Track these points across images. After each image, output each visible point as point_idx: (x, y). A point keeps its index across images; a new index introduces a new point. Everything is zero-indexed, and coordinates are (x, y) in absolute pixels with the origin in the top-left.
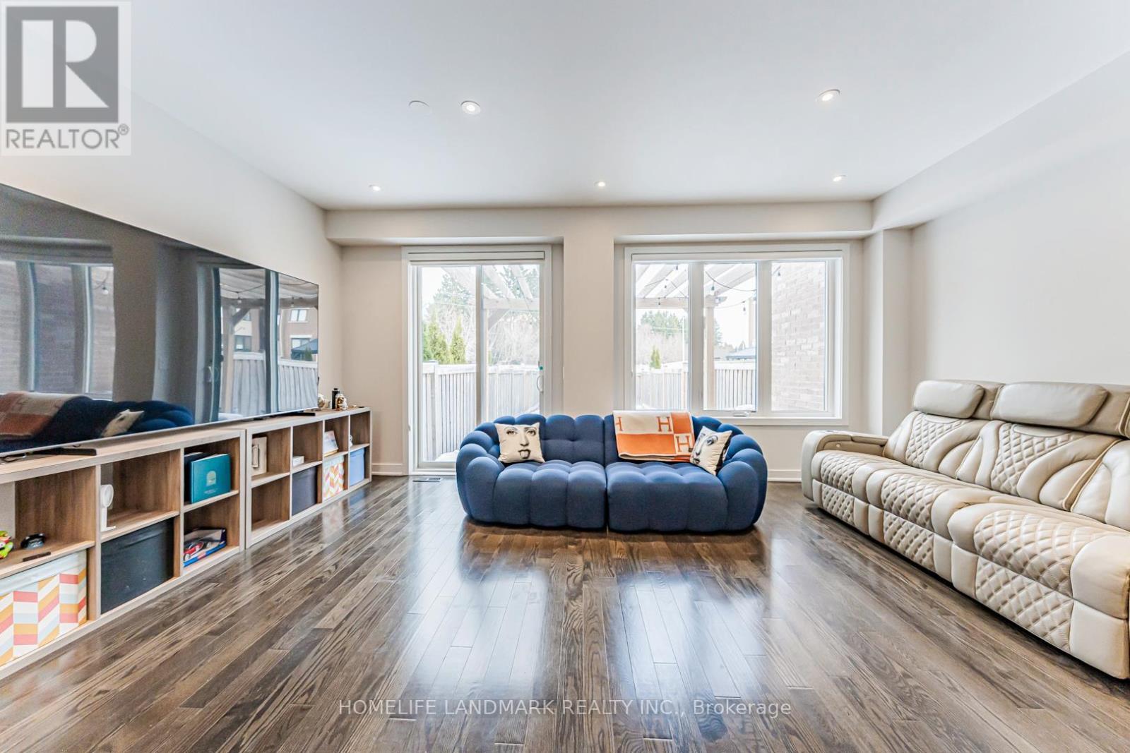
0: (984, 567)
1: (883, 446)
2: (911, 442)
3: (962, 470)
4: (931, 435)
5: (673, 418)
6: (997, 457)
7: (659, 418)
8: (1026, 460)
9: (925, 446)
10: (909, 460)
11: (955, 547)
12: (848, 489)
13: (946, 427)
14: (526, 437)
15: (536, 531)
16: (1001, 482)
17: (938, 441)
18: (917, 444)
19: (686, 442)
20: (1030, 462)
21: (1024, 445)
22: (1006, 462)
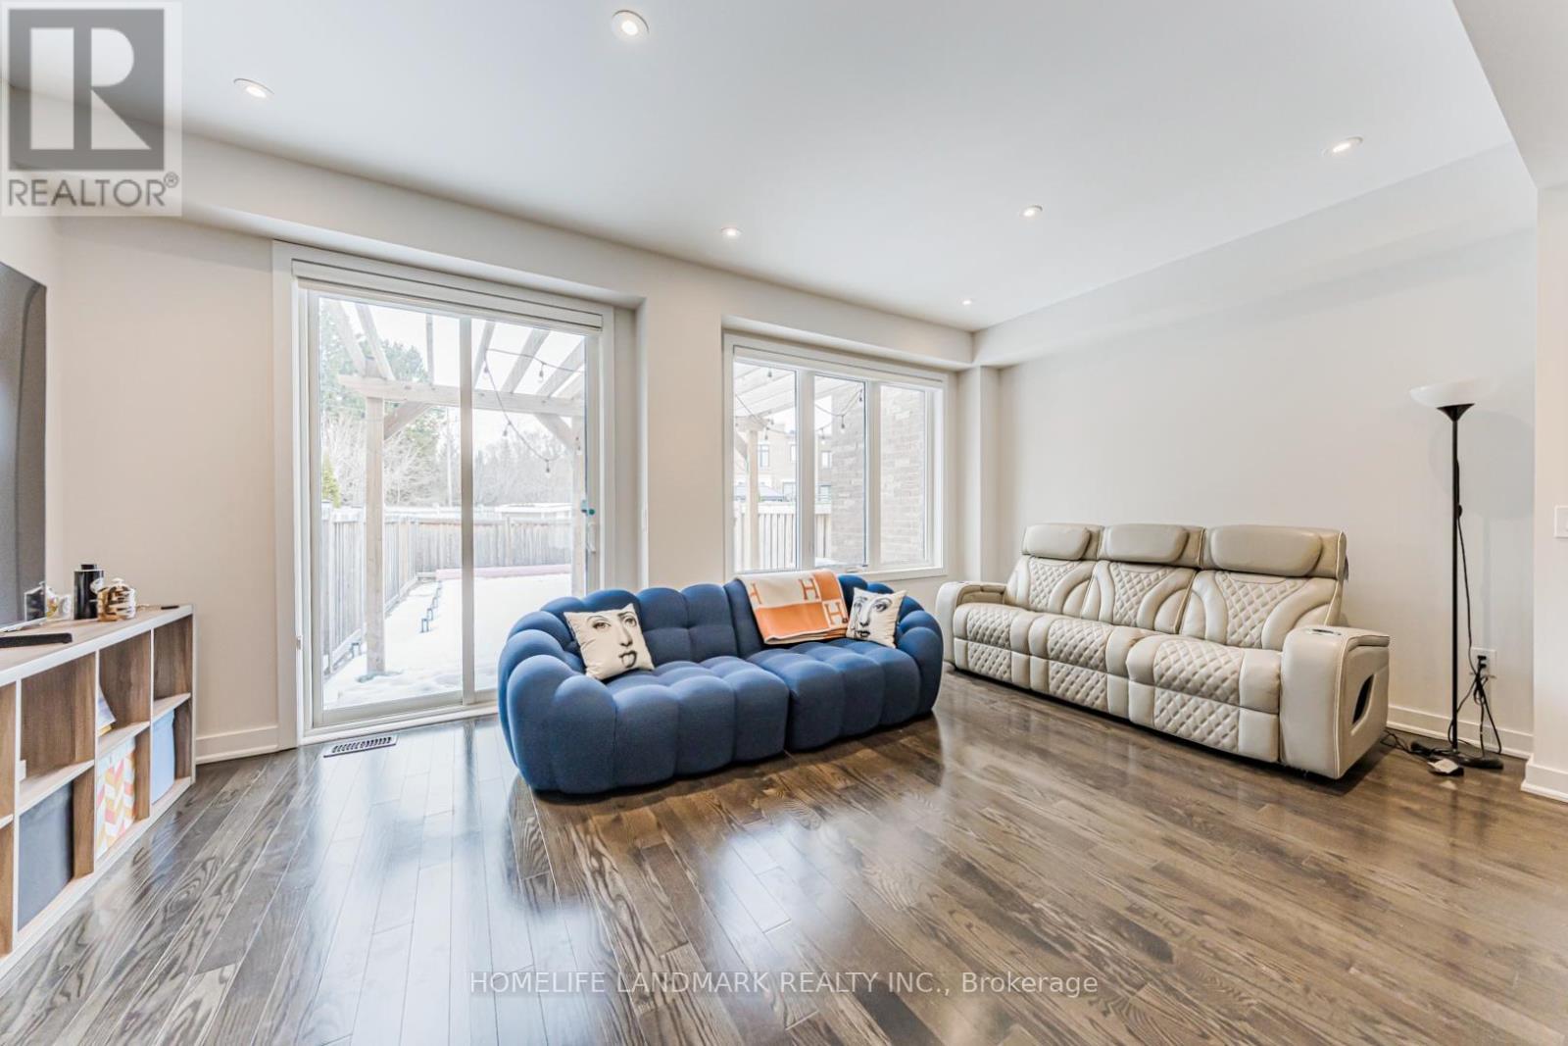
0: (1162, 696)
1: (1002, 593)
2: (1032, 587)
3: (1086, 609)
4: (1050, 579)
5: (818, 581)
6: (1115, 594)
7: (801, 581)
8: (1140, 594)
9: (1047, 590)
10: (1033, 606)
11: (1131, 683)
12: (1006, 644)
13: (1062, 570)
14: (625, 631)
15: (692, 783)
16: (1122, 617)
17: (1059, 584)
18: (1039, 589)
19: (837, 610)
20: (1143, 596)
21: (1135, 581)
22: (1124, 598)
